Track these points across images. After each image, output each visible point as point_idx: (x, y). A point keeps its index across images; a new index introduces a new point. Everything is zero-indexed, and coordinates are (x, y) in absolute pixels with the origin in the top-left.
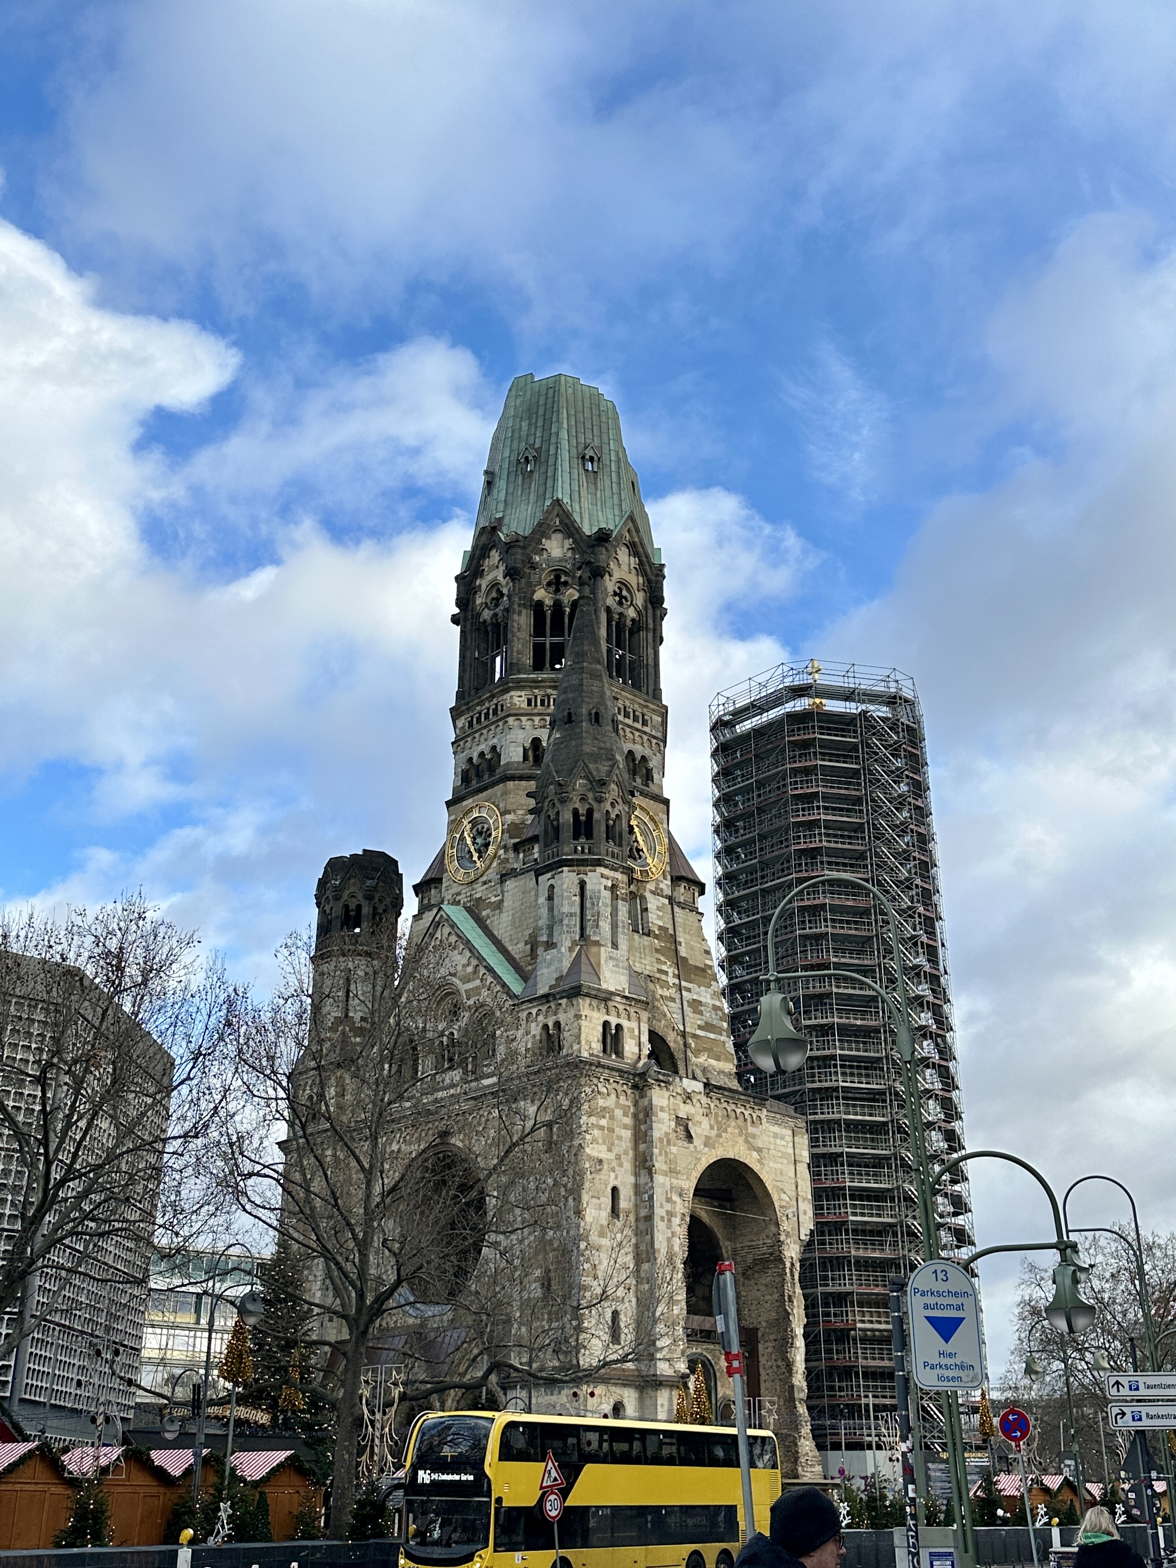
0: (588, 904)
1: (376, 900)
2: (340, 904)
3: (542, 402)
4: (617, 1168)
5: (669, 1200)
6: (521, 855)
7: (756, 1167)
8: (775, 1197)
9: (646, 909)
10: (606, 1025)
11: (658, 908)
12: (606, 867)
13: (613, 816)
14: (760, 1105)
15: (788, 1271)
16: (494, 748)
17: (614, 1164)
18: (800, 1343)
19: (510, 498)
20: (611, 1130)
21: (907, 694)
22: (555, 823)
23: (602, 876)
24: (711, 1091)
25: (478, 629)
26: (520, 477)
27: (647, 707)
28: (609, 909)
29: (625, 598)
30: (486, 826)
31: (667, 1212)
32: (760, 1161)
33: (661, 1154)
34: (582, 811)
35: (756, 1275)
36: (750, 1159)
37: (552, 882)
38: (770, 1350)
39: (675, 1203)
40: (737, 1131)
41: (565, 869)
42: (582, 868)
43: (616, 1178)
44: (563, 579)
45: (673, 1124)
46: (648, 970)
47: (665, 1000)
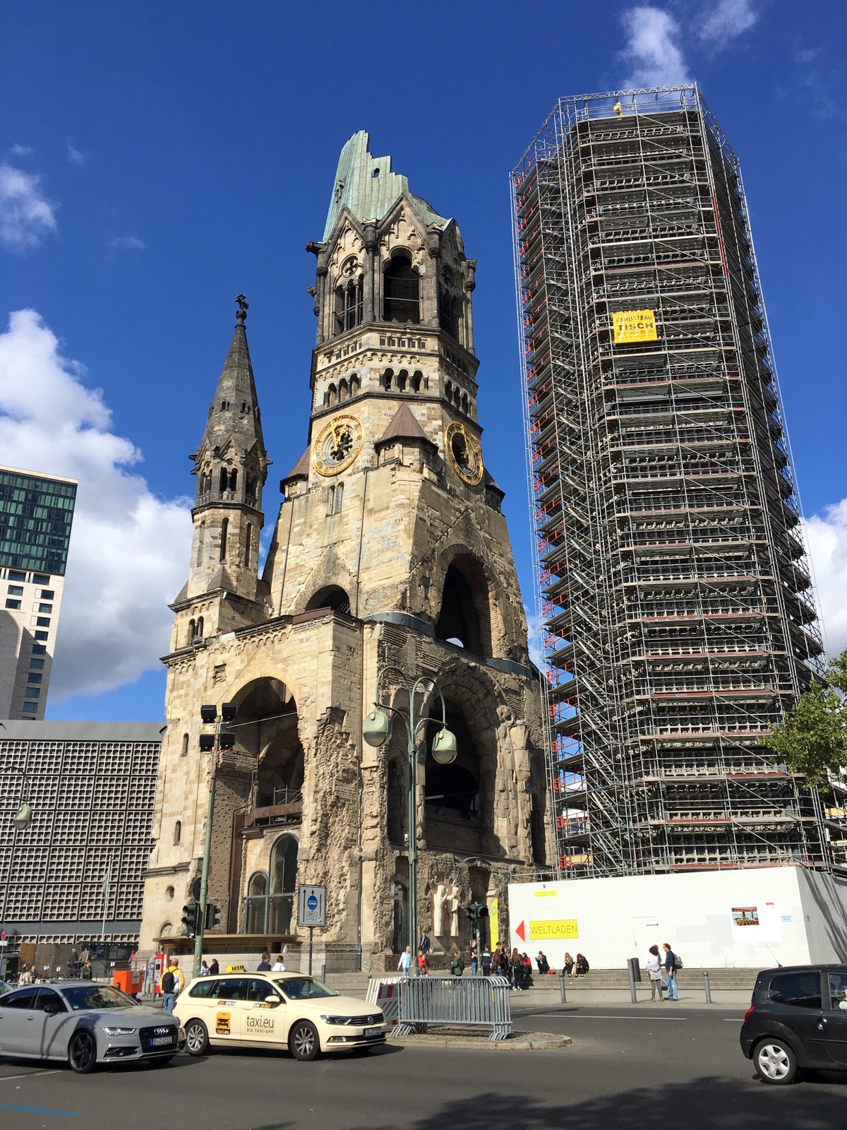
4: (189, 720)
7: (279, 675)
8: (296, 693)
17: (187, 718)
20: (187, 695)
32: (283, 668)
33: (198, 701)
40: (265, 654)
43: (187, 727)
45: (211, 673)
46: (334, 539)
47: (346, 555)
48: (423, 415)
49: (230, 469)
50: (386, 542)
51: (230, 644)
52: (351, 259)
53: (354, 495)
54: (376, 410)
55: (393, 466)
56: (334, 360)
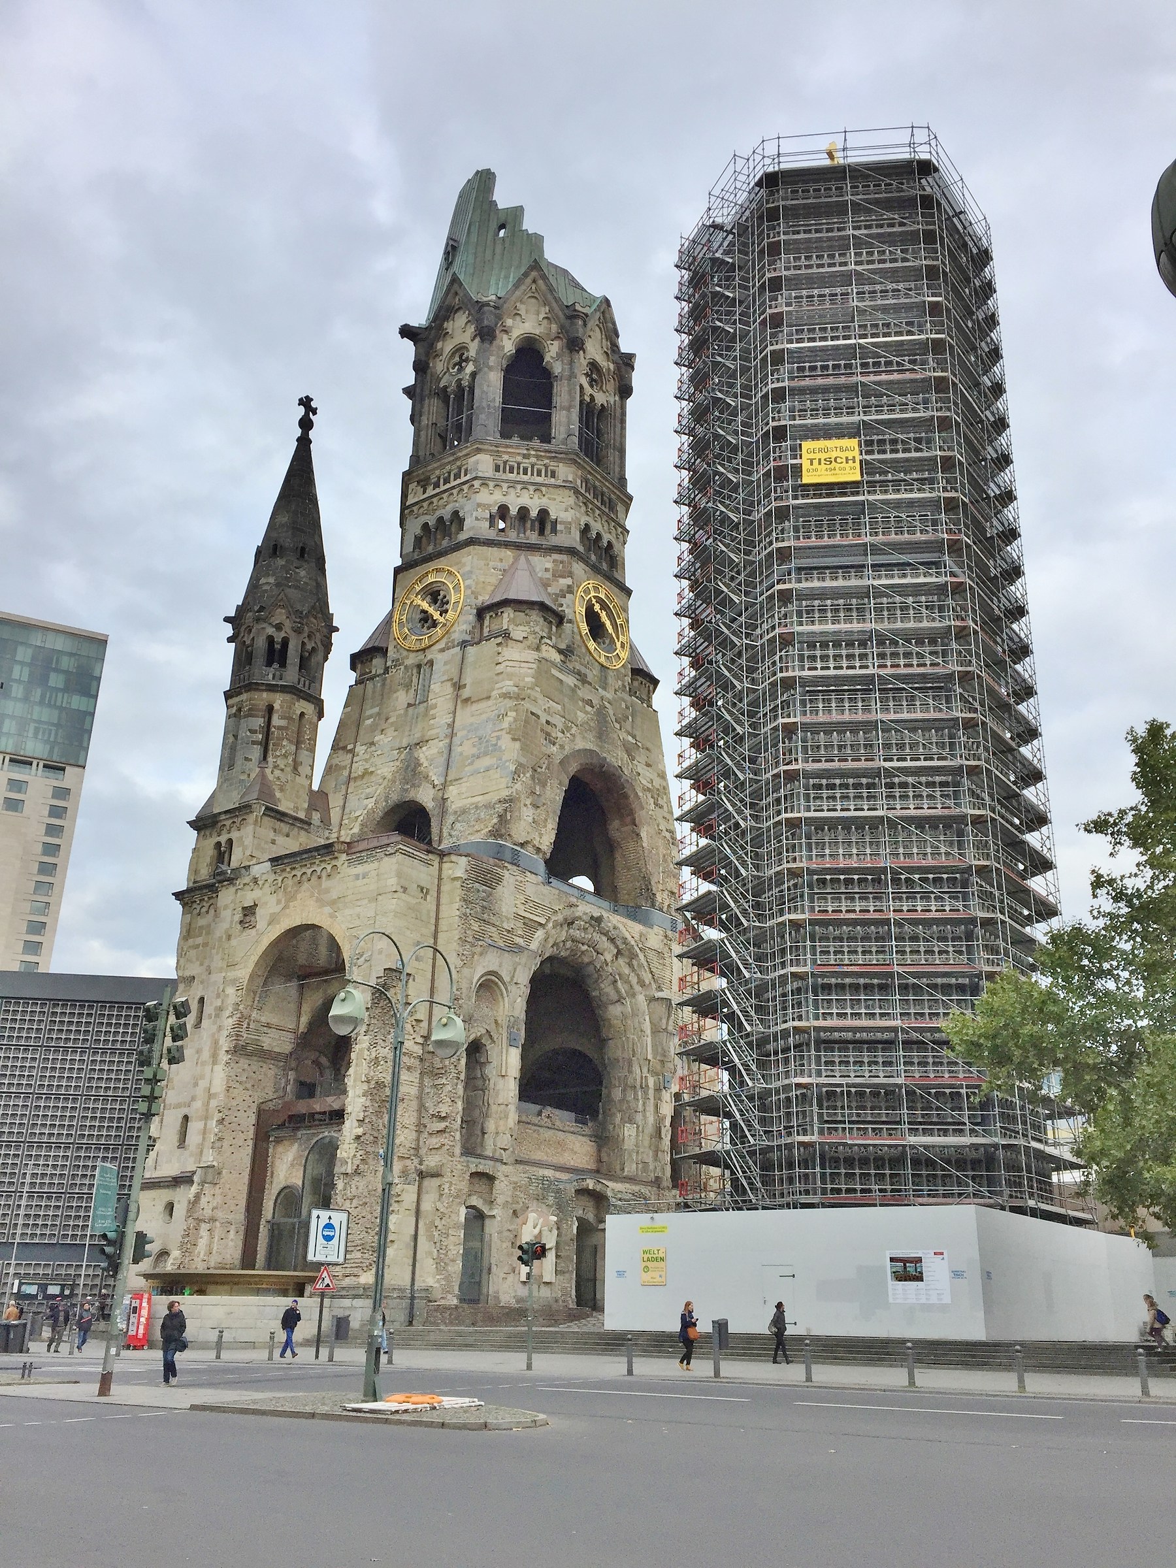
4: (206, 979)
8: (345, 949)
10: (218, 844)
17: (204, 976)
20: (205, 945)
28: (231, 735)
32: (332, 915)
40: (308, 893)
43: (204, 988)
45: (238, 917)
46: (417, 736)
47: (431, 761)
48: (547, 570)
49: (278, 637)
50: (483, 745)
51: (264, 877)
52: (461, 349)
53: (446, 678)
54: (482, 563)
55: (499, 640)
56: (430, 491)
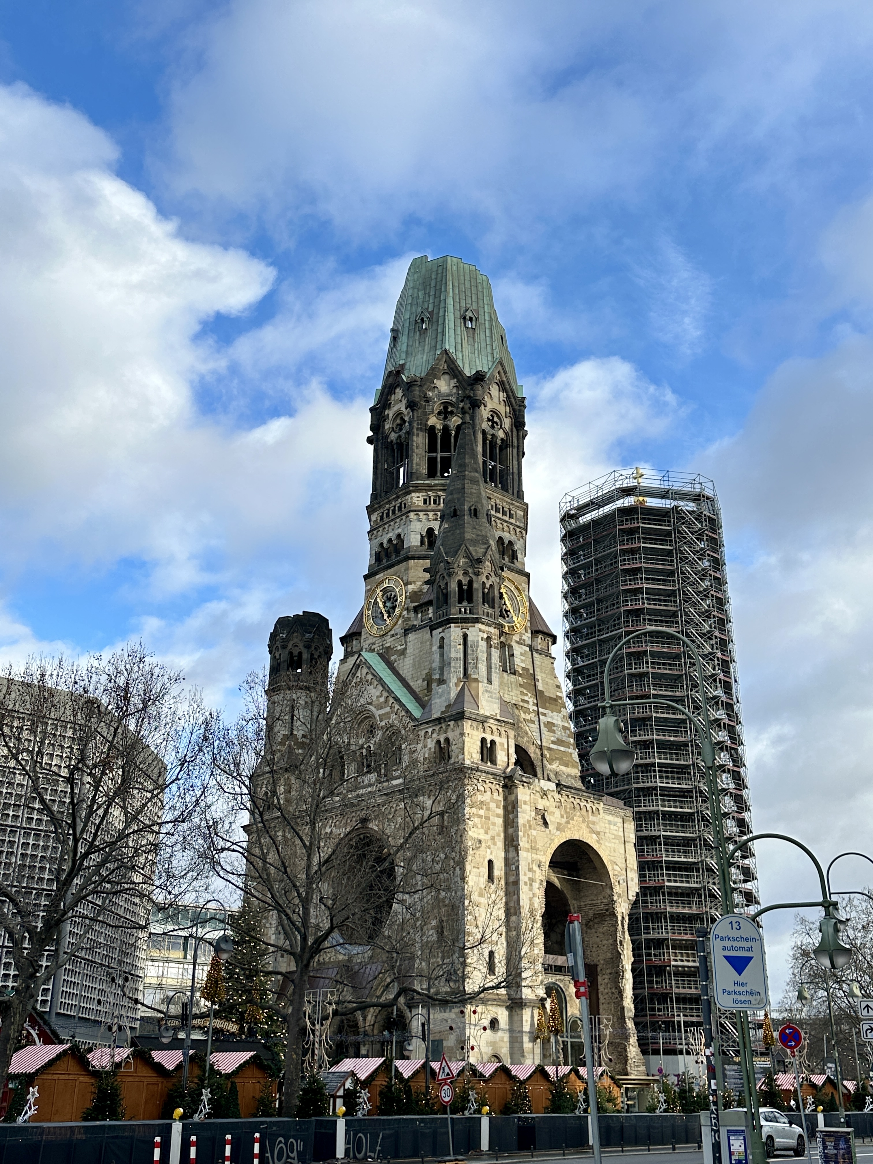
0: (469, 651)
1: (313, 648)
2: (287, 652)
3: (433, 277)
4: (492, 846)
5: (530, 870)
6: (420, 615)
7: (595, 846)
8: (610, 868)
9: (513, 655)
10: (483, 740)
11: (522, 654)
12: (483, 623)
13: (488, 586)
14: (598, 800)
15: (619, 922)
16: (399, 536)
17: (490, 843)
18: (629, 976)
19: (410, 349)
20: (487, 818)
21: (708, 493)
22: (444, 591)
23: (480, 630)
24: (562, 789)
25: (387, 448)
26: (418, 334)
27: (513, 504)
28: (485, 655)
29: (496, 423)
30: (393, 594)
31: (530, 879)
32: (598, 841)
33: (524, 836)
34: (465, 582)
35: (596, 926)
36: (591, 840)
37: (442, 634)
38: (606, 981)
39: (535, 872)
40: (581, 819)
41: (452, 625)
42: (465, 625)
43: (491, 853)
44: (450, 409)
45: (534, 814)
46: (514, 699)
47: (527, 722)
51: (550, 793)
